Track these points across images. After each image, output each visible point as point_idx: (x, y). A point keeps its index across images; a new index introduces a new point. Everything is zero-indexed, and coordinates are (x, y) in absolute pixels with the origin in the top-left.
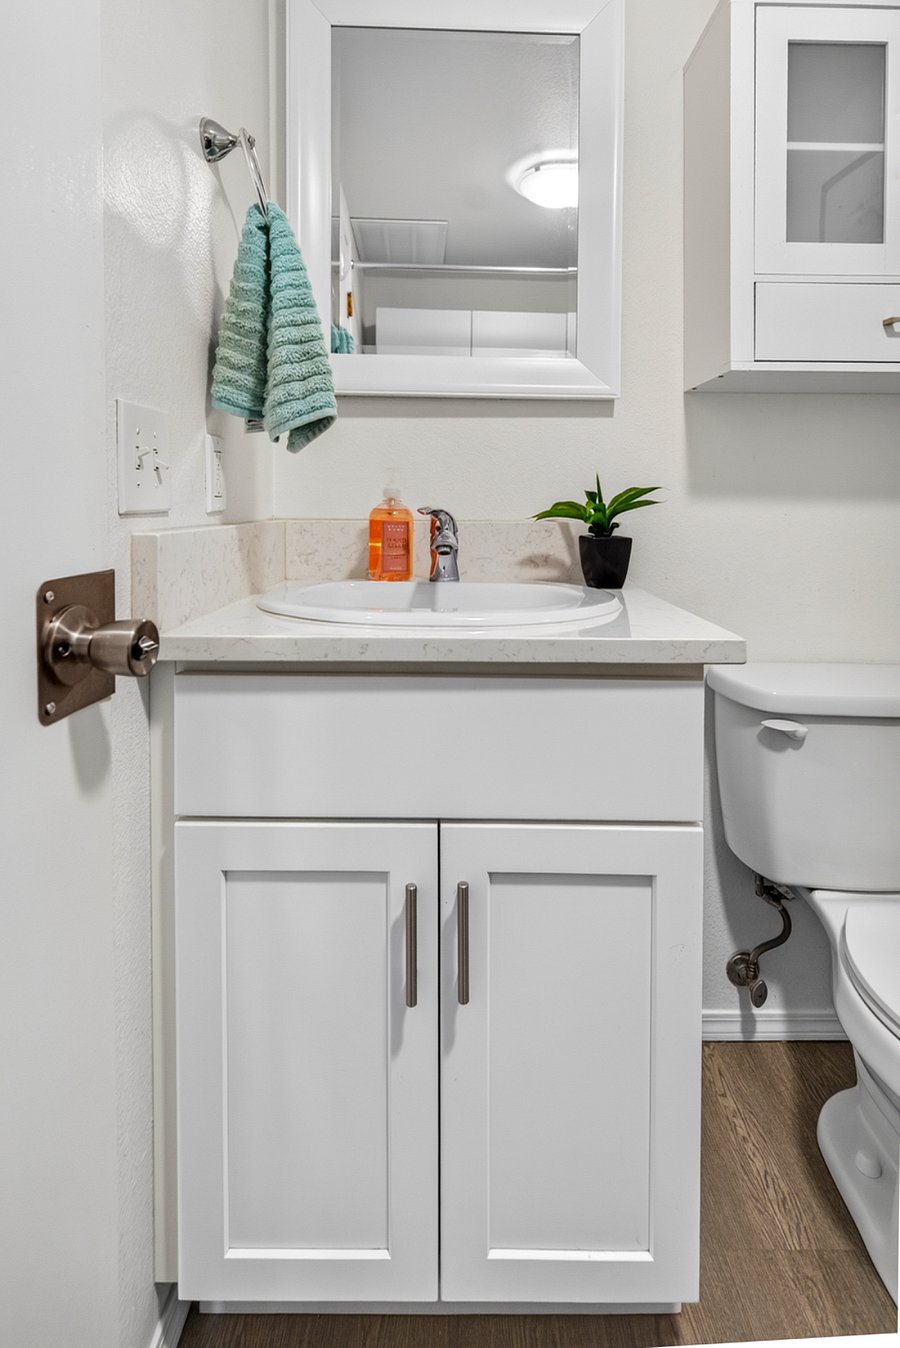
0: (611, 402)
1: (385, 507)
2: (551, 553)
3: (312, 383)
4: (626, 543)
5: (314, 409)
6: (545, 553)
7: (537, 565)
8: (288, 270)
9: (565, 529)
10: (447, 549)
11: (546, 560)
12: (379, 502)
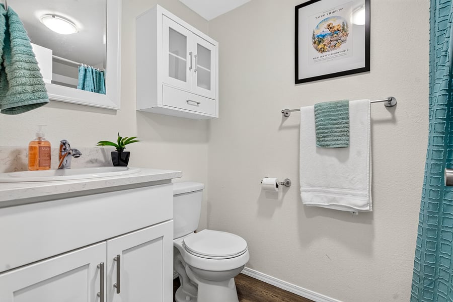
0: (115, 111)
1: (37, 140)
2: (98, 158)
3: (37, 87)
4: (128, 154)
5: (39, 98)
6: (96, 158)
7: (93, 163)
8: (22, 39)
9: (103, 150)
10: (78, 155)
11: (96, 160)
12: (34, 138)
